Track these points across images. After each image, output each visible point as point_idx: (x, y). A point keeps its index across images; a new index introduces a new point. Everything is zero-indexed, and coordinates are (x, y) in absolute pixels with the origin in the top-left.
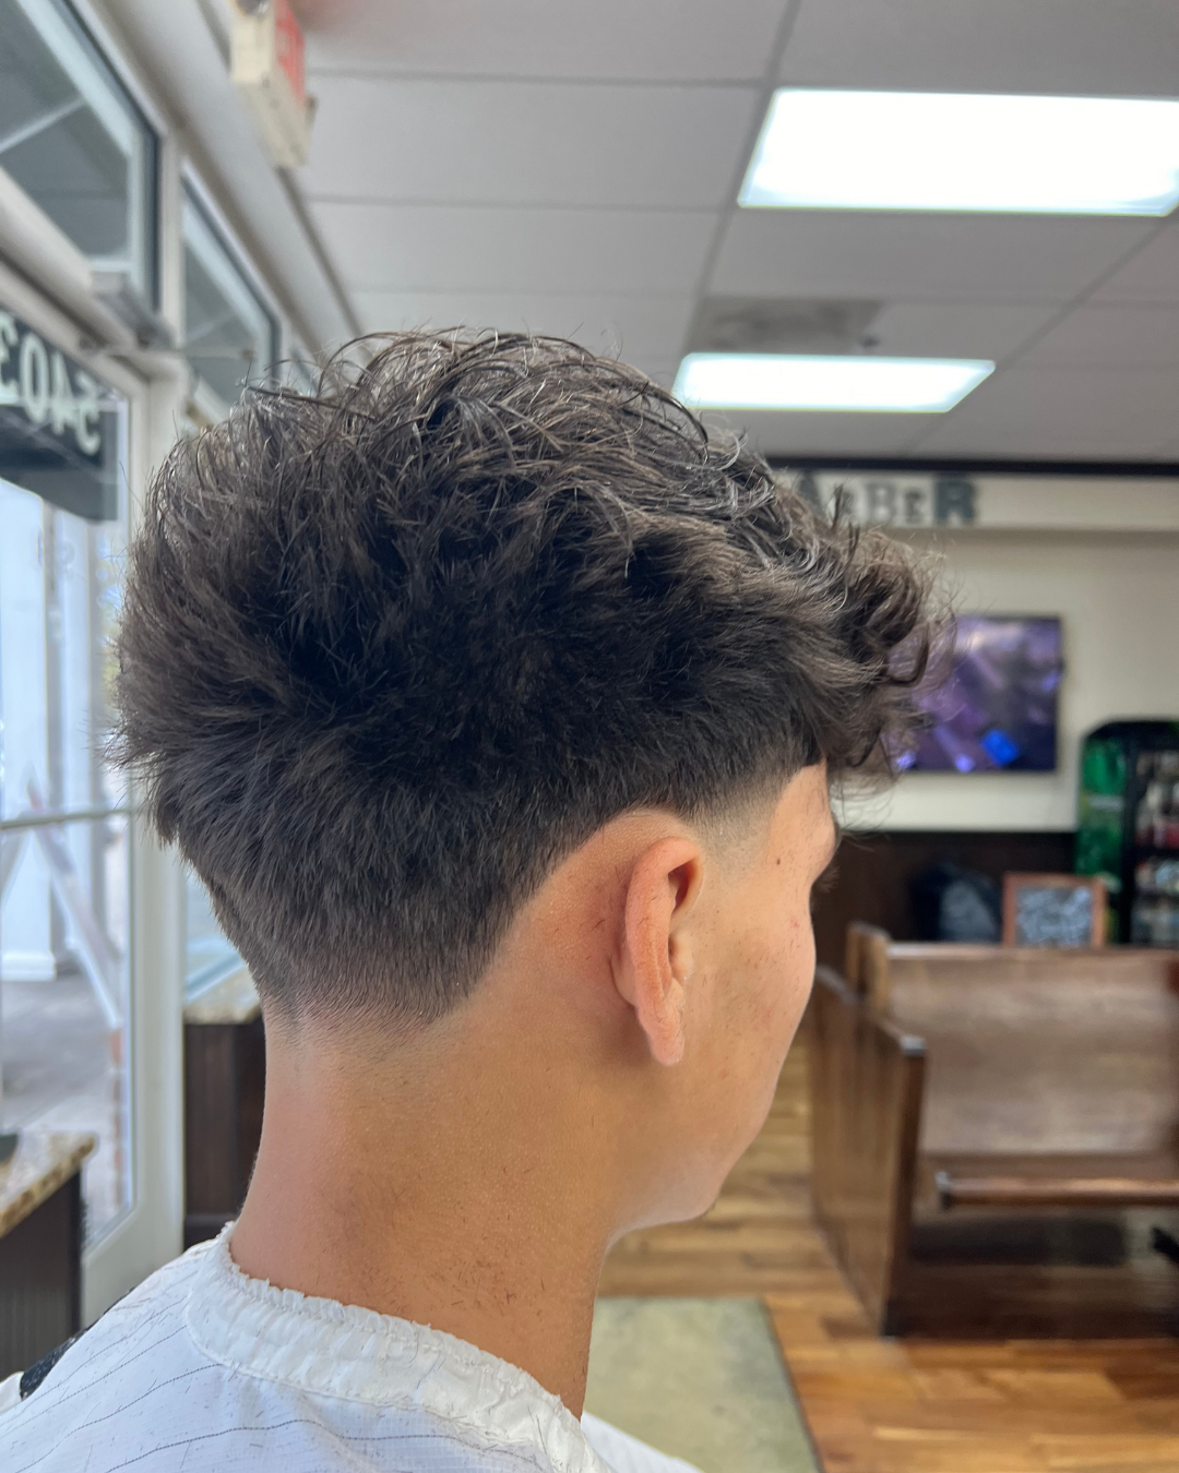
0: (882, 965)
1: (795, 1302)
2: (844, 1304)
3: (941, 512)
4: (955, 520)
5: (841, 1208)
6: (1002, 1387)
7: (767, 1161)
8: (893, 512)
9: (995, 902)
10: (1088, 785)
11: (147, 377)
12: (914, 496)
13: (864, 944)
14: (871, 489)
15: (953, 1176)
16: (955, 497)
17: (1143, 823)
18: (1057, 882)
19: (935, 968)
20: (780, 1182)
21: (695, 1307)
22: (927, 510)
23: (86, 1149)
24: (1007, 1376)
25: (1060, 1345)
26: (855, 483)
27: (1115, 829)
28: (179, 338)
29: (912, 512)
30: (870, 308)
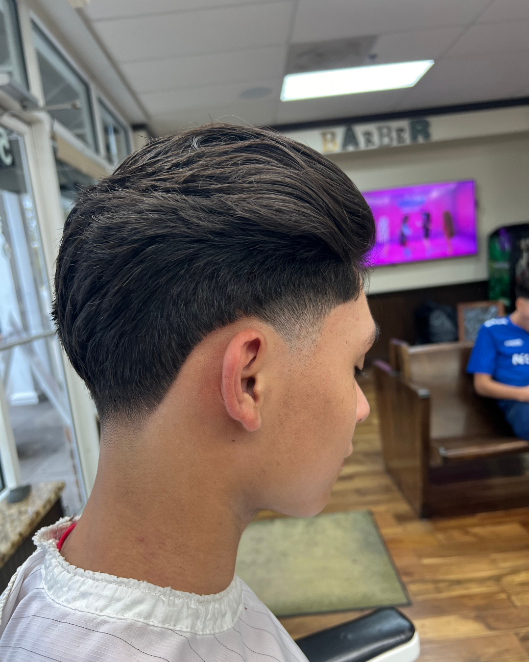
0: (406, 358)
1: (381, 508)
2: (403, 507)
3: (414, 137)
4: (421, 140)
5: (396, 464)
6: (476, 535)
7: (362, 447)
8: (391, 139)
9: (454, 318)
10: (492, 258)
11: (29, 123)
12: (400, 130)
13: (397, 349)
14: (380, 129)
15: (447, 449)
16: (419, 128)
17: (519, 272)
18: (481, 305)
19: (430, 356)
20: (368, 455)
21: (341, 517)
22: (407, 136)
23: (60, 489)
24: (478, 530)
25: (500, 513)
26: (372, 127)
27: (506, 277)
28: (41, 102)
29: (400, 139)
30: (371, 40)
